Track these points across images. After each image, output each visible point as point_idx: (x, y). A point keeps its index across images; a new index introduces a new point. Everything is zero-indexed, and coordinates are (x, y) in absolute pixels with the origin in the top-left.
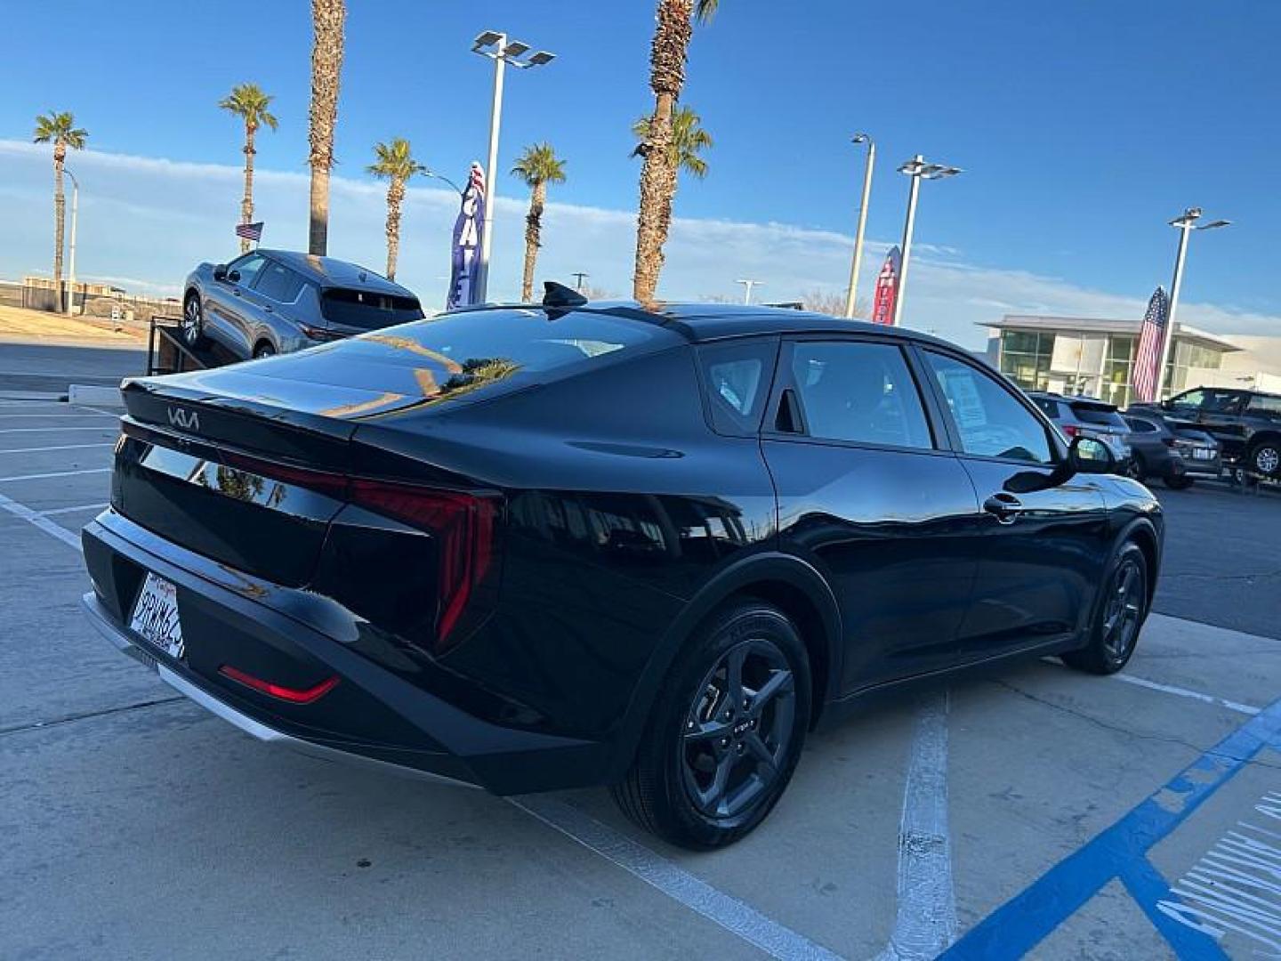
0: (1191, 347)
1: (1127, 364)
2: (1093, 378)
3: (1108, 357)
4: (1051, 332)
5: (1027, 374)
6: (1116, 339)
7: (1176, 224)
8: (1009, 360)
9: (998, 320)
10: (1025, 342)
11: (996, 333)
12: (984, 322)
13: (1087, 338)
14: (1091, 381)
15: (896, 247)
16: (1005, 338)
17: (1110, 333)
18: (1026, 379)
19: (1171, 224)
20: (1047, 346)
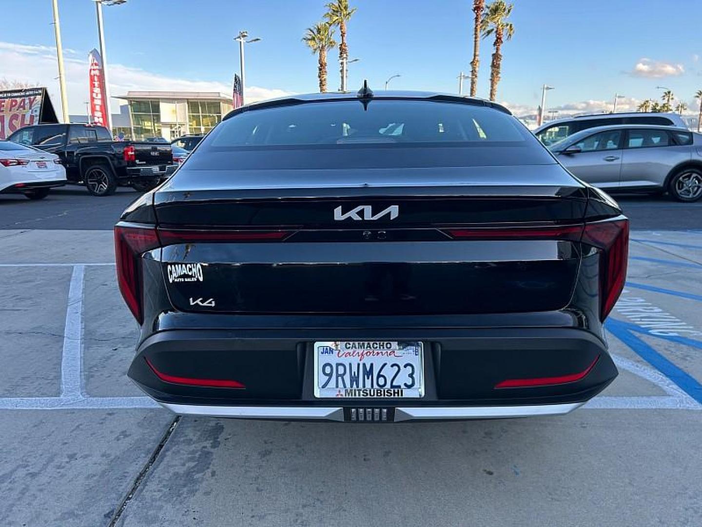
0: (226, 105)
1: (199, 116)
2: (184, 125)
3: (189, 112)
4: (157, 100)
5: (148, 125)
6: (191, 103)
7: (237, 39)
8: (135, 117)
9: (125, 94)
10: (143, 106)
11: (126, 102)
12: (116, 96)
13: (178, 103)
14: (184, 126)
15: (95, 49)
16: (131, 105)
17: (187, 99)
18: (147, 128)
19: (235, 39)
20: (156, 109)
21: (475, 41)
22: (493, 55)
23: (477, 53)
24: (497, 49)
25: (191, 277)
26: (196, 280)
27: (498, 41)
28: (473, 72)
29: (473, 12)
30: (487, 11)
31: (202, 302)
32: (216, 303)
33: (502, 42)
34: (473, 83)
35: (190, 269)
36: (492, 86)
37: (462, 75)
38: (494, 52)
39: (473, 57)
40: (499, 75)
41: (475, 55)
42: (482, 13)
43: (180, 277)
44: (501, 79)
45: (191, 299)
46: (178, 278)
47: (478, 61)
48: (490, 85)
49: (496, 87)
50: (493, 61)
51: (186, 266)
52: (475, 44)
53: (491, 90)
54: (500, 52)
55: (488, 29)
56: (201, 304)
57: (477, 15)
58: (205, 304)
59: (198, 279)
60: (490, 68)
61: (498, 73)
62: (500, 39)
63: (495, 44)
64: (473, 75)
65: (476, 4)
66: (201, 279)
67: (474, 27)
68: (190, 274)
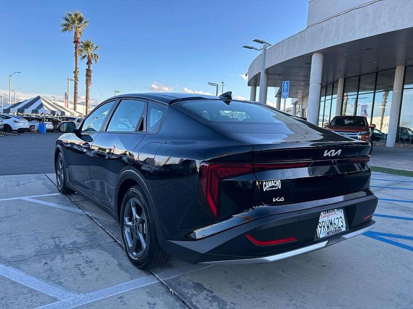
21: (76, 60)
22: (87, 69)
23: (78, 67)
24: (89, 67)
25: (276, 187)
26: (277, 188)
27: (89, 62)
28: (76, 77)
29: (73, 43)
30: (81, 44)
31: (279, 199)
32: (284, 199)
33: (91, 63)
34: (76, 84)
35: (276, 183)
36: (87, 87)
37: (69, 78)
38: (87, 68)
39: (75, 69)
40: (91, 81)
41: (76, 68)
42: (79, 45)
43: (270, 187)
44: (92, 83)
45: (274, 199)
46: (269, 188)
47: (78, 72)
48: (86, 86)
49: (90, 87)
50: (87, 73)
51: (274, 182)
52: (76, 62)
53: (87, 89)
54: (91, 68)
55: (84, 54)
56: (278, 201)
57: (76, 46)
58: (280, 200)
59: (278, 187)
60: (85, 76)
61: (90, 80)
62: (90, 61)
63: (87, 63)
64: (75, 79)
65: (75, 39)
66: (280, 188)
67: (75, 52)
68: (275, 185)
